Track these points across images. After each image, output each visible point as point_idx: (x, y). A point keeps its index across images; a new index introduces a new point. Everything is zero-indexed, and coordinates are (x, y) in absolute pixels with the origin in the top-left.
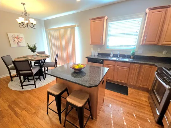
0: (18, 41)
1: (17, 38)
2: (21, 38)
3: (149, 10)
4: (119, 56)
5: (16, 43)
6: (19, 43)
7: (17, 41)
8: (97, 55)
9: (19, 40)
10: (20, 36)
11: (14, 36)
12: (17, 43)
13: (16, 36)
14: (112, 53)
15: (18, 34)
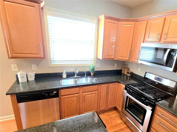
3: (105, 18)
4: (77, 76)
8: (32, 78)
14: (64, 72)
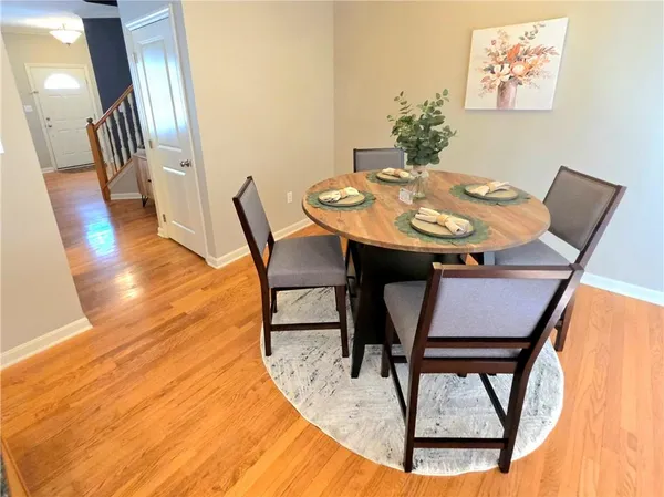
0: (506, 78)
1: (514, 57)
2: (541, 52)
5: (495, 90)
6: (512, 89)
9: (518, 69)
11: (496, 48)
12: (502, 88)
13: (513, 41)
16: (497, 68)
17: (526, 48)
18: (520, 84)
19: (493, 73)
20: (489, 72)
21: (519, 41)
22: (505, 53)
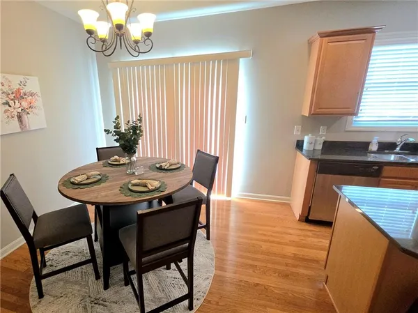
0: (20, 110)
1: (19, 96)
2: (32, 95)
5: (16, 118)
6: (25, 117)
7: (17, 107)
8: (319, 147)
9: (25, 104)
10: (27, 89)
11: (6, 89)
12: (19, 117)
13: (15, 86)
14: (375, 140)
15: (21, 78)
16: (11, 103)
17: (24, 91)
18: (28, 114)
19: (10, 106)
20: (7, 107)
21: (18, 86)
22: (12, 93)
